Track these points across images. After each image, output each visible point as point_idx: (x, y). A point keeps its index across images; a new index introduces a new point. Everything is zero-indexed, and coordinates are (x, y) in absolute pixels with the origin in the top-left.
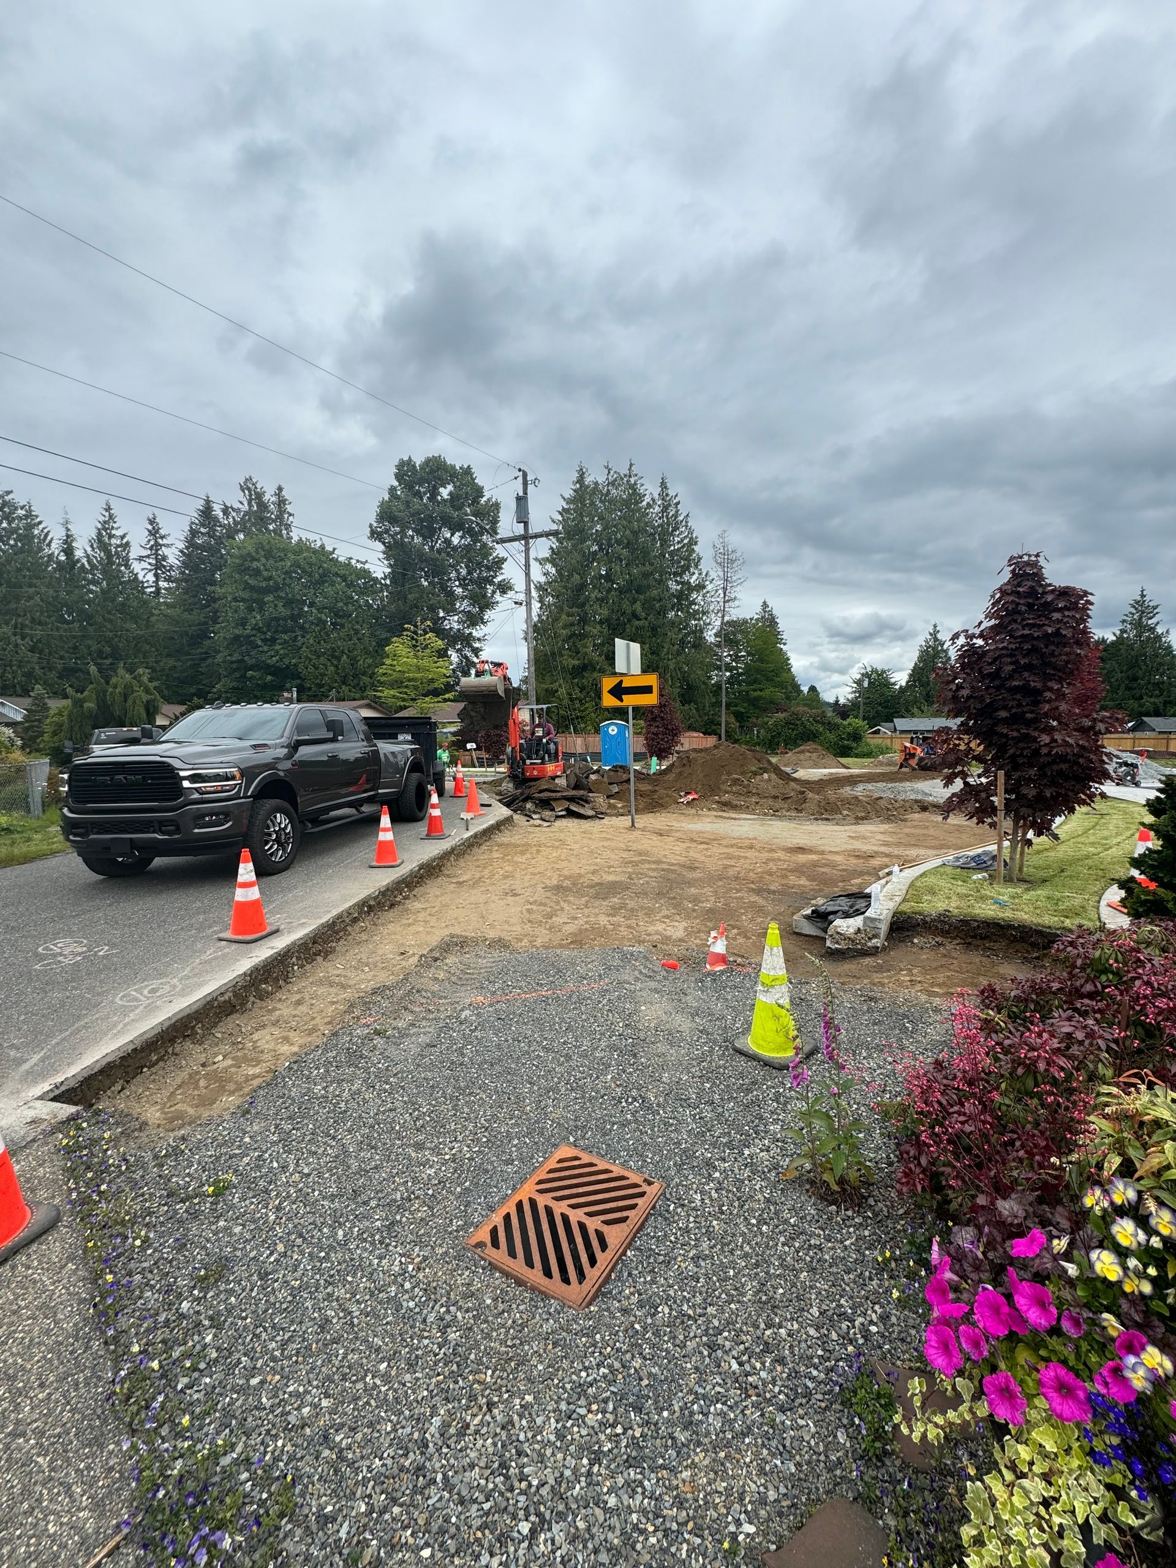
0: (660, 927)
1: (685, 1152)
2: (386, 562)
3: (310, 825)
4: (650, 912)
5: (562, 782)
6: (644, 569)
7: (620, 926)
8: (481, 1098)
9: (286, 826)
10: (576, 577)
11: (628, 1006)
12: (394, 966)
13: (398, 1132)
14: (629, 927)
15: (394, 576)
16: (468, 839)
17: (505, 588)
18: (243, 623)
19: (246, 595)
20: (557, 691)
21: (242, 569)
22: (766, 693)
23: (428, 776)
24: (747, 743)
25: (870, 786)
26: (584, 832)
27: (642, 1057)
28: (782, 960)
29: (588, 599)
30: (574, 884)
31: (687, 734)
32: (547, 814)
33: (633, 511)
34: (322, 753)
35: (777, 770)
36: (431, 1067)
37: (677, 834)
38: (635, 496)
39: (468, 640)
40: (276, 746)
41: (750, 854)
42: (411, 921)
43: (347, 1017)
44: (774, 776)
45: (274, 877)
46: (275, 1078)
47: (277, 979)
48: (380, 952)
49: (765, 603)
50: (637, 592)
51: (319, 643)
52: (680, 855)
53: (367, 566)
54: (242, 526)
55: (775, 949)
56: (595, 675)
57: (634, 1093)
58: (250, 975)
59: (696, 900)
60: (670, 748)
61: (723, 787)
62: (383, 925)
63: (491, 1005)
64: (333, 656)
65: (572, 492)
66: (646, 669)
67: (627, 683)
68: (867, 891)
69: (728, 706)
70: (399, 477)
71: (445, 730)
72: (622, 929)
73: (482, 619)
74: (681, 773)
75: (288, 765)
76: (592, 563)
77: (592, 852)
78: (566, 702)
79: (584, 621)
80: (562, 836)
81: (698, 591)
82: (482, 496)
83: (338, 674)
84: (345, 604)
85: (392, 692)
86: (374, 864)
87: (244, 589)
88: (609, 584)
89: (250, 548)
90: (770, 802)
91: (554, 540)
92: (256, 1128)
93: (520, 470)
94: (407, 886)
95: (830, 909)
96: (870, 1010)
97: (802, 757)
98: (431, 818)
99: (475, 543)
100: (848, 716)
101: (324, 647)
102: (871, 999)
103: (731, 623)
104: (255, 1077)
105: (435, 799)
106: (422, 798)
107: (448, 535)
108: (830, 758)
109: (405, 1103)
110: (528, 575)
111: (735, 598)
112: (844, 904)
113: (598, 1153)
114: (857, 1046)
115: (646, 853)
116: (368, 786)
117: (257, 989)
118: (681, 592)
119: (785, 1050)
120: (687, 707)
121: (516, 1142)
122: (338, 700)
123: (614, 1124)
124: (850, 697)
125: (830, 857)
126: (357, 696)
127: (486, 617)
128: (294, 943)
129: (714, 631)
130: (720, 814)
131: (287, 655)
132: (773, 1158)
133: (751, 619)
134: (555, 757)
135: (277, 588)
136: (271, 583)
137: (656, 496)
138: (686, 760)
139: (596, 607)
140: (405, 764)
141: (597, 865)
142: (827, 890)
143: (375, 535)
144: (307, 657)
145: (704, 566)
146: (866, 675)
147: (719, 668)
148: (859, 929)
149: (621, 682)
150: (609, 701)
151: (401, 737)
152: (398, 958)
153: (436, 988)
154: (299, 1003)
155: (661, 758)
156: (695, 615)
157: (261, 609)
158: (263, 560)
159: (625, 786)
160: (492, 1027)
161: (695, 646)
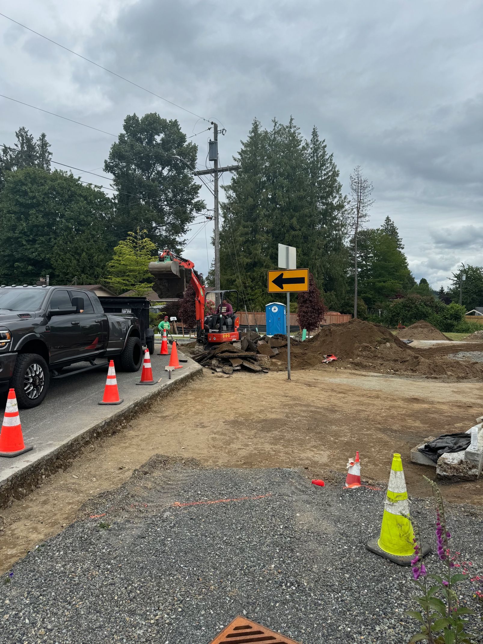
0: (309, 454)
1: (330, 626)
2: (115, 187)
3: (56, 373)
4: (302, 443)
5: (238, 346)
6: (299, 194)
7: (280, 452)
8: (178, 578)
9: (40, 373)
10: (251, 200)
11: (286, 513)
12: (114, 477)
13: (117, 601)
14: (287, 453)
15: (120, 197)
16: (170, 385)
17: (199, 207)
18: (13, 228)
19: (17, 209)
20: (235, 281)
21: (15, 191)
22: (388, 284)
23: (143, 339)
24: (373, 320)
25: (468, 354)
26: (254, 382)
27: (297, 551)
28: (404, 481)
29: (258, 216)
30: (246, 420)
31: (329, 313)
32: (227, 368)
33: (292, 152)
34: (67, 321)
35: (396, 340)
36: (141, 553)
37: (322, 386)
38: (294, 140)
39: (172, 244)
40: (35, 316)
41: (377, 402)
42: (127, 444)
43: (81, 514)
44: (394, 345)
45: (30, 410)
46: (28, 557)
47: (30, 485)
48: (105, 467)
49: (388, 218)
50: (294, 210)
51: (66, 243)
52: (324, 401)
53: (102, 190)
54: (16, 161)
55: (398, 473)
56: (263, 269)
57: (292, 579)
58: (11, 481)
59: (336, 435)
60: (316, 323)
61: (356, 352)
62: (107, 447)
63: (185, 509)
64: (75, 253)
65: (248, 139)
66: (300, 265)
67: (286, 276)
68: (468, 432)
69: (359, 293)
70: (126, 128)
71: (155, 307)
72: (281, 455)
73: (183, 229)
74: (324, 341)
75: (43, 329)
76: (262, 189)
77: (259, 397)
78: (241, 289)
79: (255, 231)
80: (237, 385)
81: (338, 210)
82: (185, 142)
83: (79, 265)
84: (86, 216)
85: (118, 279)
86: (102, 402)
87: (16, 205)
88: (274, 205)
89: (21, 176)
90: (392, 364)
91: (235, 173)
92: (14, 593)
93: (212, 123)
94: (125, 419)
95: (439, 445)
96: (471, 523)
97: (415, 331)
98: (144, 369)
99: (179, 175)
100: (451, 302)
101: (69, 247)
102: (472, 514)
103: (363, 233)
104: (12, 556)
105: (147, 356)
106: (138, 355)
107: (160, 169)
108: (438, 333)
109: (122, 579)
110: (216, 197)
111: (366, 215)
112: (449, 442)
113: (265, 624)
114: (462, 551)
115: (299, 399)
116: (100, 346)
117: (16, 491)
118: (326, 210)
119: (406, 551)
120: (328, 293)
121: (203, 612)
122: (79, 284)
123: (277, 602)
124: (452, 287)
125: (438, 406)
126: (92, 281)
127: (186, 227)
128: (43, 459)
129: (350, 239)
130: (354, 371)
131: (43, 251)
132: (398, 634)
133: (378, 230)
134: (232, 328)
135: (38, 204)
136: (35, 201)
137: (309, 141)
138: (328, 332)
139: (264, 221)
140: (127, 330)
141: (262, 406)
142: (436, 431)
143: (108, 168)
144: (57, 253)
145: (343, 192)
146: (464, 271)
147: (353, 266)
148: (462, 461)
149: (282, 275)
150: (273, 288)
151: (124, 311)
152: (117, 472)
153: (146, 494)
154: (45, 503)
155: (309, 330)
156: (336, 227)
157: (27, 219)
158: (30, 185)
159: (283, 349)
160: (186, 524)
161: (335, 250)
